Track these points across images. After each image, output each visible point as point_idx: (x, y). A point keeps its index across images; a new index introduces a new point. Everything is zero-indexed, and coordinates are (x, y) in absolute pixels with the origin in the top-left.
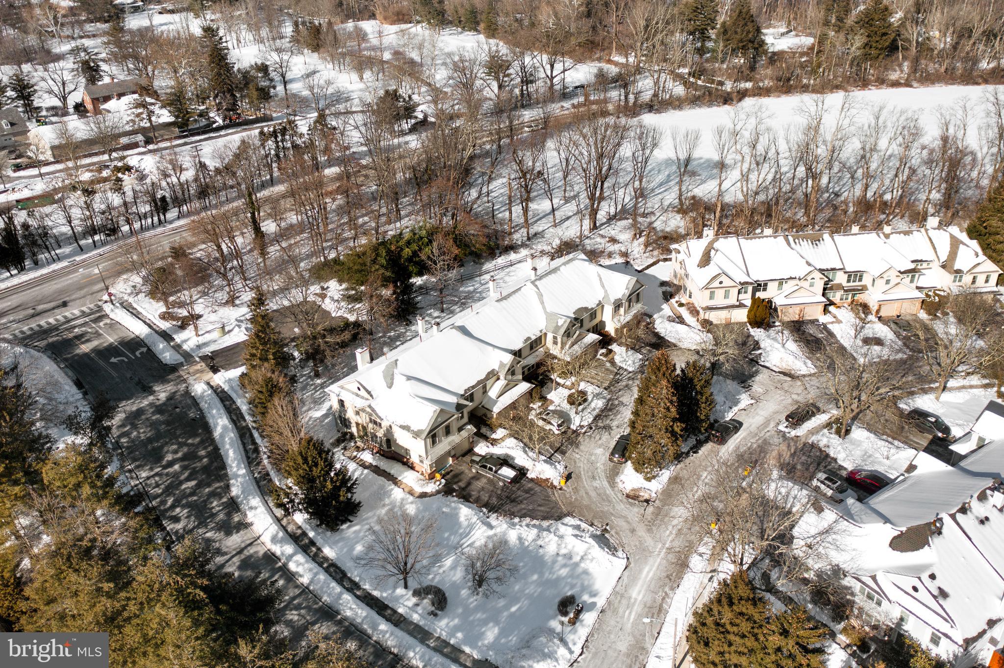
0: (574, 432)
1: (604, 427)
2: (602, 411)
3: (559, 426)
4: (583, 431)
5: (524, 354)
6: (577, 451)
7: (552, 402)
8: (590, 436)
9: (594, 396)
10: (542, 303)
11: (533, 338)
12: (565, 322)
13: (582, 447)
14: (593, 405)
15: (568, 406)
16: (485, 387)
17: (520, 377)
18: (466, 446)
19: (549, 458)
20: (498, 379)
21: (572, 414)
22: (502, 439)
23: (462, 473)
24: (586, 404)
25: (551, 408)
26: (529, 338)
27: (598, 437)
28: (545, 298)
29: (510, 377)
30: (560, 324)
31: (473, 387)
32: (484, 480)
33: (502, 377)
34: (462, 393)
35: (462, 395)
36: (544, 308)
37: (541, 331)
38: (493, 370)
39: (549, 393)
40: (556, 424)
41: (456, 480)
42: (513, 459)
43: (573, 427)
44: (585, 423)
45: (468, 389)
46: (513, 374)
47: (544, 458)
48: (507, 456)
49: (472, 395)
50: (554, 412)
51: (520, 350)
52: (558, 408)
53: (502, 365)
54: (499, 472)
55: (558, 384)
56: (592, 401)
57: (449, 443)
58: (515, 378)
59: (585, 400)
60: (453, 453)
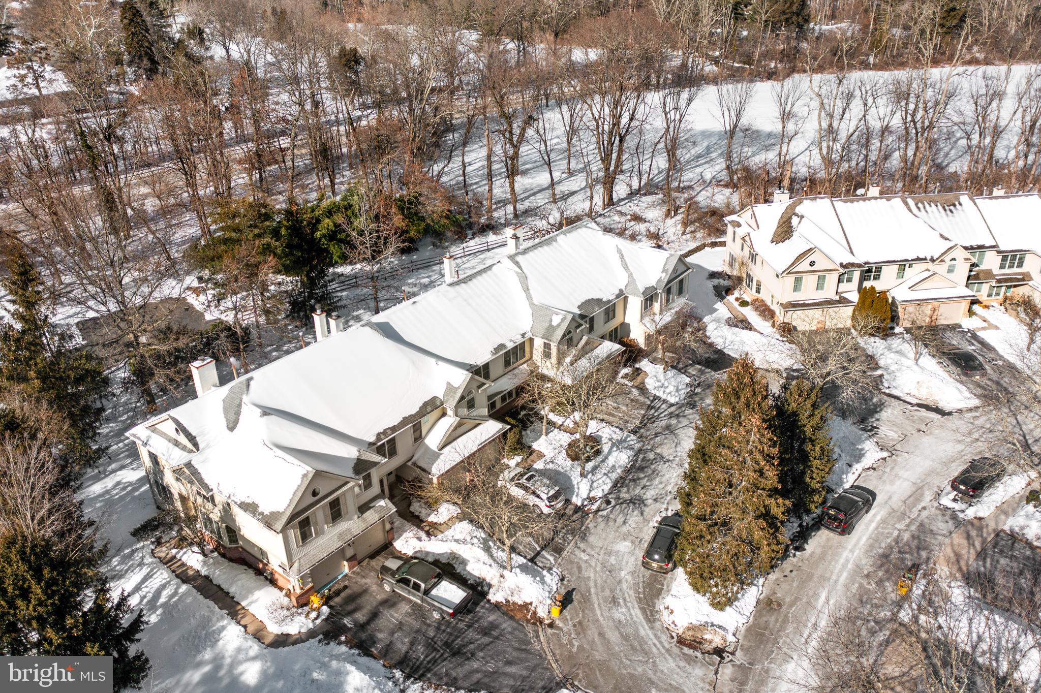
0: (577, 509)
1: (632, 501)
2: (628, 471)
3: (550, 499)
4: (594, 507)
5: (494, 372)
6: (582, 545)
7: (541, 455)
8: (607, 518)
9: (613, 445)
10: (526, 290)
11: (510, 345)
12: (563, 320)
13: (592, 539)
14: (611, 461)
15: (569, 463)
16: (417, 428)
17: (485, 411)
18: (379, 538)
19: (532, 560)
20: (444, 414)
21: (575, 478)
22: (448, 524)
23: (365, 591)
24: (600, 458)
25: (539, 465)
26: (502, 346)
27: (620, 519)
28: (531, 283)
29: (464, 411)
30: (554, 323)
31: (394, 429)
32: (405, 608)
33: (450, 412)
34: (372, 439)
35: (371, 444)
36: (529, 298)
37: (523, 335)
38: (435, 398)
39: (536, 440)
40: (544, 497)
41: (350, 607)
42: (464, 562)
43: (577, 501)
44: (598, 493)
45: (385, 433)
46: (471, 405)
47: (522, 560)
48: (454, 556)
49: (392, 442)
50: (543, 473)
51: (486, 366)
52: (550, 466)
53: (450, 388)
54: (434, 592)
55: (551, 423)
56: (610, 453)
57: (340, 536)
58: (475, 413)
59: (598, 452)
60: (349, 553)
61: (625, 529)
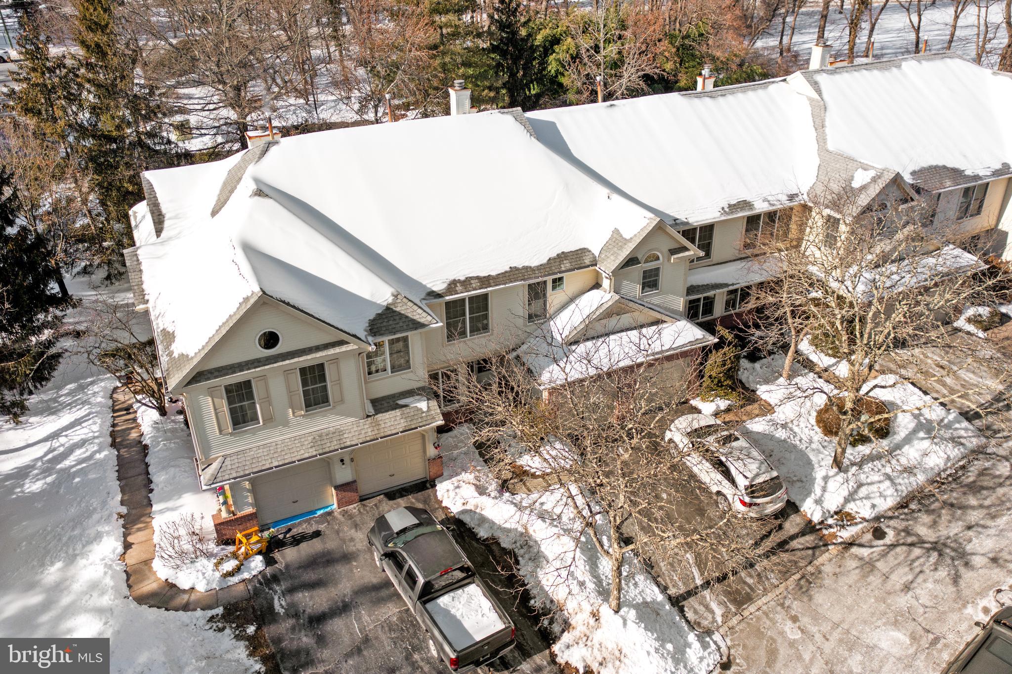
7: (766, 409)
9: (919, 427)
10: (820, 126)
11: (761, 207)
12: (874, 180)
14: (911, 454)
15: (818, 434)
16: (537, 292)
17: (680, 303)
18: (415, 471)
19: (677, 602)
20: (597, 286)
21: (822, 466)
23: (347, 558)
26: (745, 204)
28: (831, 119)
29: (634, 289)
30: (856, 184)
31: (485, 281)
32: (391, 611)
33: (606, 283)
35: (433, 295)
36: (821, 140)
37: (791, 197)
38: (584, 251)
39: (767, 381)
40: (742, 482)
43: (811, 509)
44: (863, 510)
45: (466, 283)
46: (651, 281)
47: (654, 594)
48: (526, 541)
49: (481, 303)
50: (755, 440)
51: (708, 230)
52: (781, 434)
54: (444, 601)
55: (808, 365)
56: (908, 440)
57: (320, 437)
58: (655, 298)
60: (344, 475)
61: (903, 601)
